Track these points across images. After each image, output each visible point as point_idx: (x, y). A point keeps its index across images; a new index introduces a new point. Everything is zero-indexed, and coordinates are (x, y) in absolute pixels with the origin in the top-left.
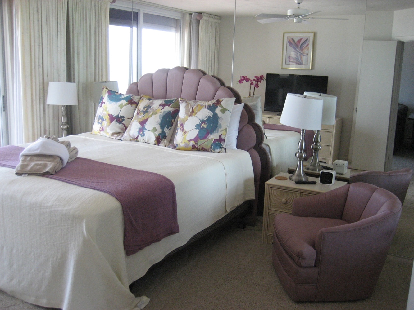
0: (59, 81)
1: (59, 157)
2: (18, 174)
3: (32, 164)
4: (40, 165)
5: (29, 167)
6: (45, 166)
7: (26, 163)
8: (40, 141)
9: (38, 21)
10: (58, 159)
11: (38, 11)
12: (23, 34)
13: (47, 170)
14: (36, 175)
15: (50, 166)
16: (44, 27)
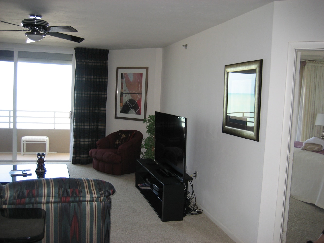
0: (322, 113)
1: (321, 145)
2: (303, 149)
3: (309, 147)
4: (312, 147)
5: (308, 148)
6: (315, 148)
7: (306, 146)
8: (313, 138)
9: (314, 82)
10: (321, 146)
11: (315, 78)
12: (306, 89)
13: (315, 149)
14: (310, 151)
15: (316, 148)
16: (317, 86)
